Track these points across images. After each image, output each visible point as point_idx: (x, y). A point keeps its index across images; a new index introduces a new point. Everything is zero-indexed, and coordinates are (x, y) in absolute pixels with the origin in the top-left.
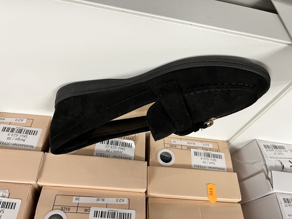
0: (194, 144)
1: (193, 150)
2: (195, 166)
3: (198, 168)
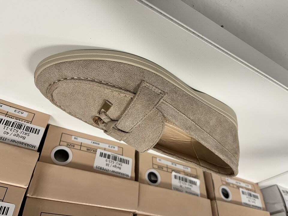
0: (240, 184)
1: (241, 189)
2: (244, 203)
3: (246, 205)
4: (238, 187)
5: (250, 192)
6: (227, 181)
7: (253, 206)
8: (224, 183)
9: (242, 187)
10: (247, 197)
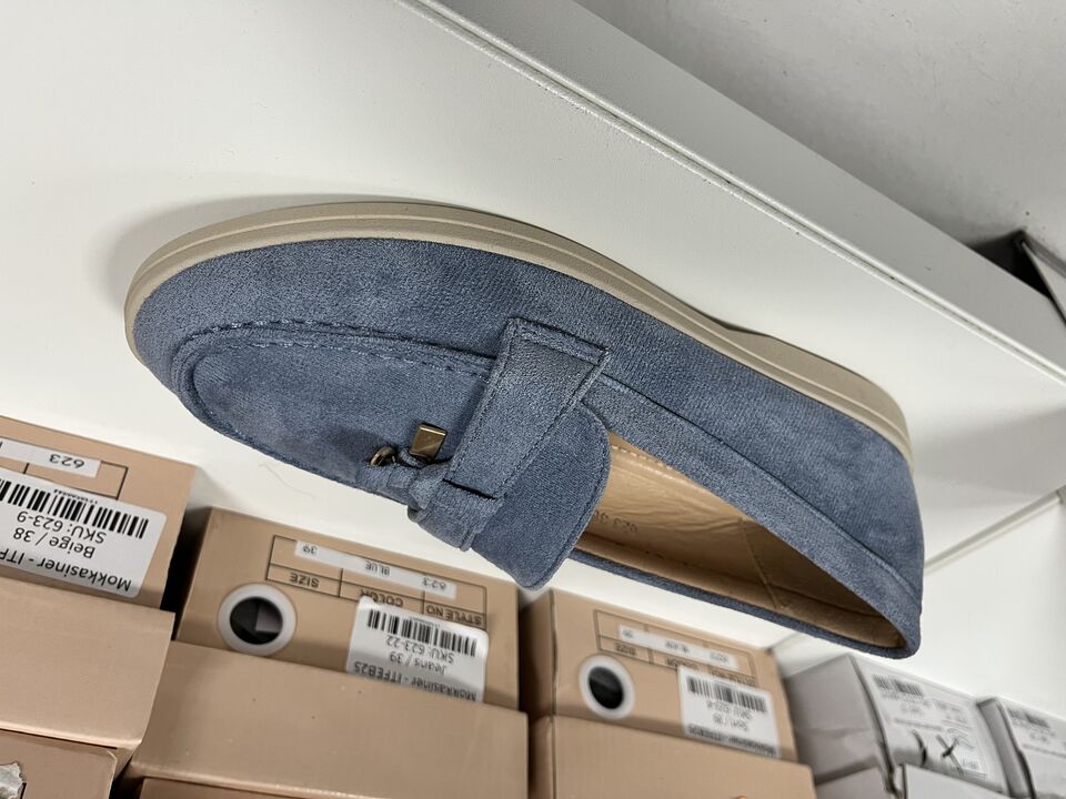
0: (685, 650)
2: (693, 730)
3: (703, 736)
4: (673, 664)
5: (727, 683)
6: (624, 638)
7: (735, 740)
8: (611, 647)
9: (692, 665)
10: (710, 705)
